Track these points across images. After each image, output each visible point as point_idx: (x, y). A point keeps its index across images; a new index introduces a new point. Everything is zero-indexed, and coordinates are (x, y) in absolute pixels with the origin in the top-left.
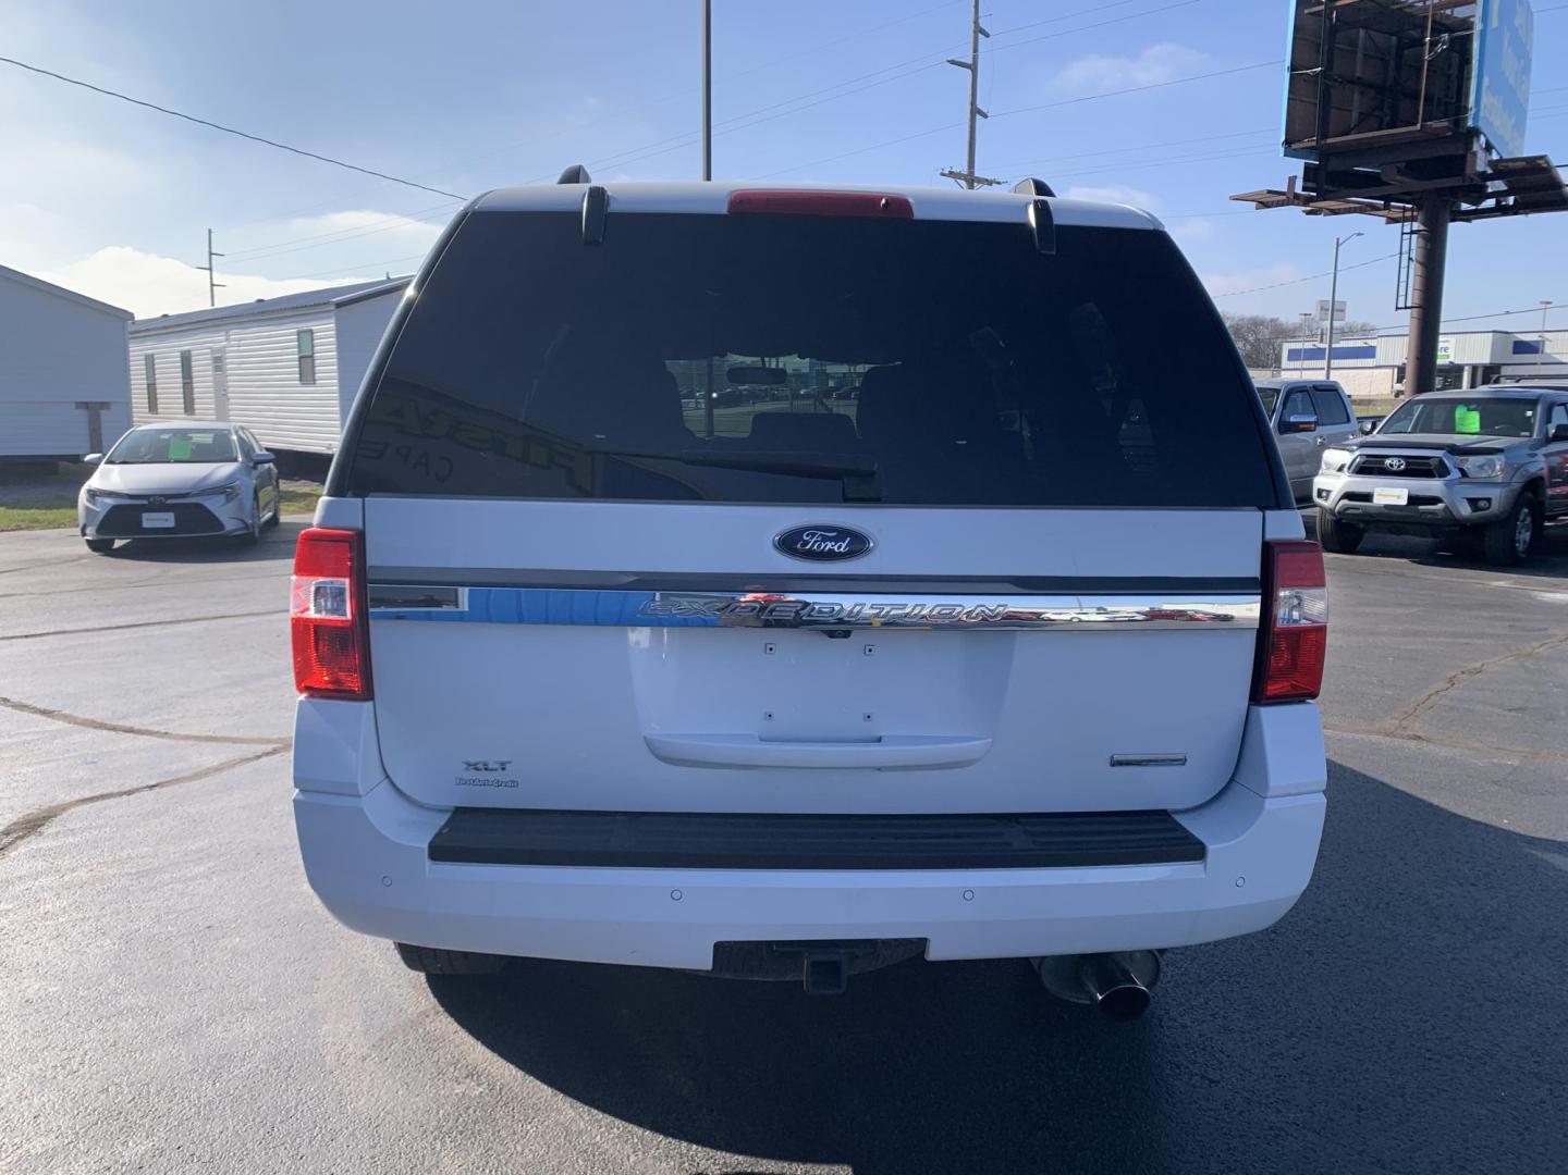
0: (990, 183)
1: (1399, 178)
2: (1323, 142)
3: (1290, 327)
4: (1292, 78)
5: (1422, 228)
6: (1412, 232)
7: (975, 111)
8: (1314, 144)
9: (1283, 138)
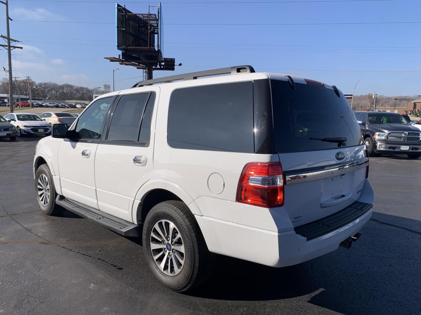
0: (15, 41)
1: (144, 59)
2: (127, 47)
3: (91, 90)
4: (118, 30)
5: (147, 71)
6: (146, 72)
7: (8, 18)
8: (125, 47)
9: (117, 45)
